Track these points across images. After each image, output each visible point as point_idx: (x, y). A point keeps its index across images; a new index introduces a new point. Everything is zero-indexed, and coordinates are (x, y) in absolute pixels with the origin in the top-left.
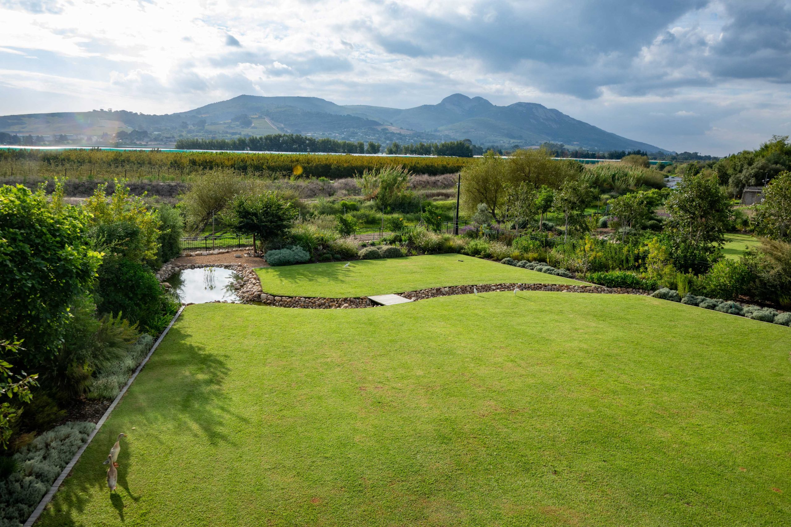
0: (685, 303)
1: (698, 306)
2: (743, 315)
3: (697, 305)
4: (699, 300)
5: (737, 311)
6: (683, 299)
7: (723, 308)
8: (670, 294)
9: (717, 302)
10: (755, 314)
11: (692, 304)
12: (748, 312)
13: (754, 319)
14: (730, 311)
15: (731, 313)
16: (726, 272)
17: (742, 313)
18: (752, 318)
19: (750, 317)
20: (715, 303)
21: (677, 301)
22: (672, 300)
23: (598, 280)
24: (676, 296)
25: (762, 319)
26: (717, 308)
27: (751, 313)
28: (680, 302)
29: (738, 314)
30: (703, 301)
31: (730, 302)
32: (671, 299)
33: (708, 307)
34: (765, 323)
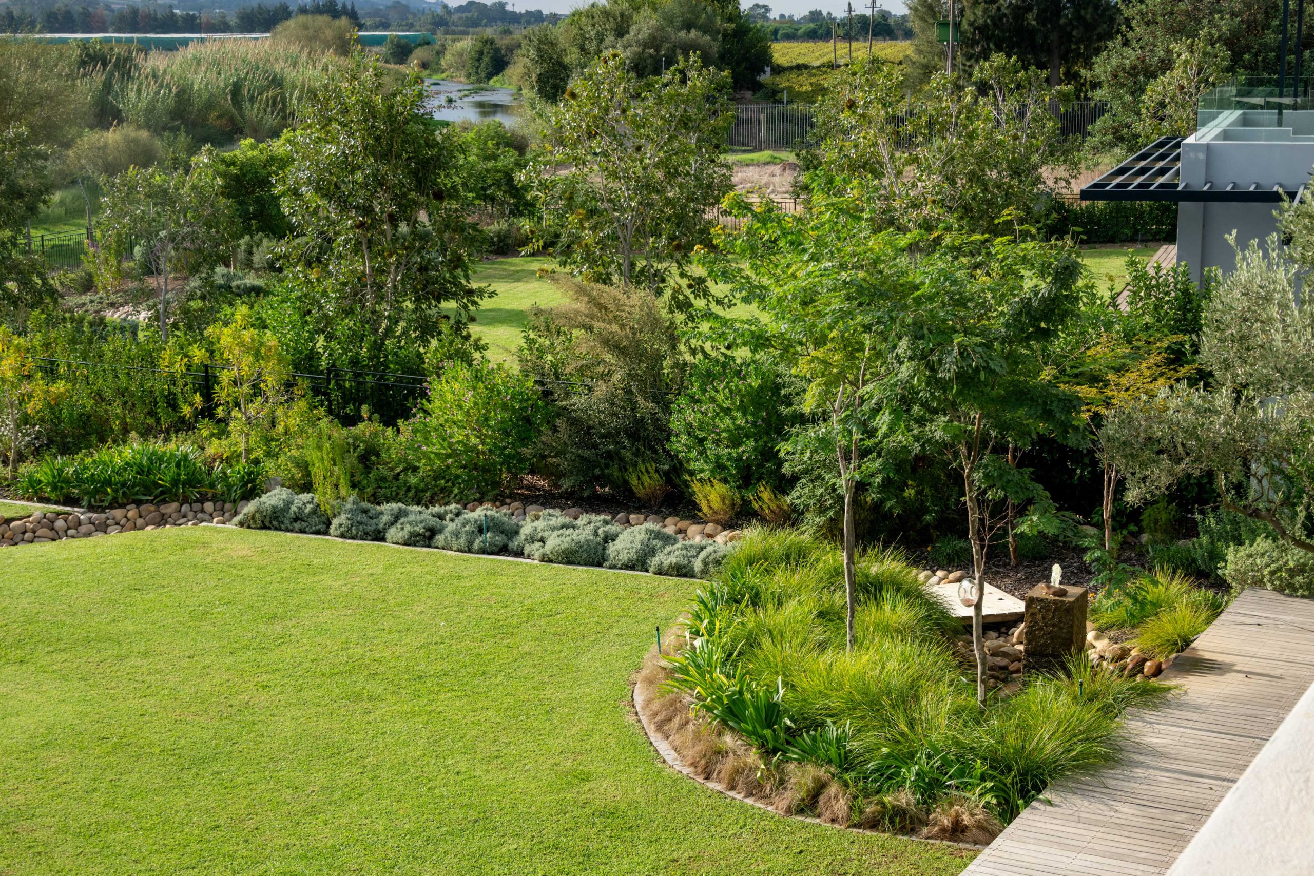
0: (342, 536)
1: (383, 539)
2: (519, 554)
3: (379, 536)
4: (385, 519)
5: (500, 539)
6: (335, 522)
7: (457, 535)
8: (294, 508)
9: (441, 517)
10: (553, 542)
11: (365, 536)
12: (532, 539)
13: (551, 561)
14: (477, 544)
15: (483, 551)
16: (467, 406)
17: (514, 544)
18: (545, 559)
19: (537, 555)
20: (434, 522)
21: (318, 532)
22: (302, 531)
23: (55, 488)
24: (314, 512)
25: (570, 557)
26: (440, 539)
27: (542, 540)
28: (326, 533)
29: (503, 550)
30: (397, 517)
31: (479, 513)
32: (297, 525)
33: (413, 541)
34: (581, 572)
